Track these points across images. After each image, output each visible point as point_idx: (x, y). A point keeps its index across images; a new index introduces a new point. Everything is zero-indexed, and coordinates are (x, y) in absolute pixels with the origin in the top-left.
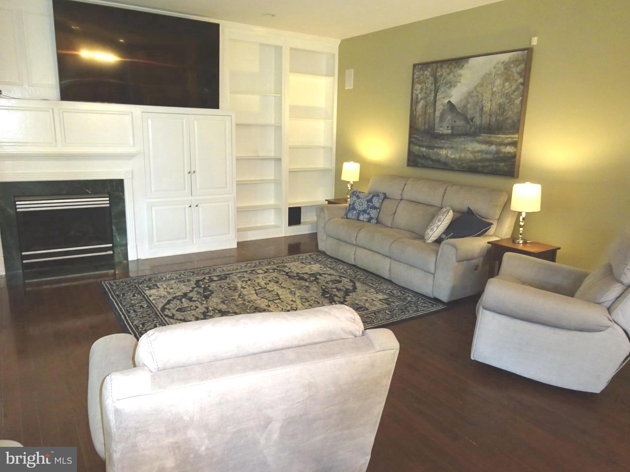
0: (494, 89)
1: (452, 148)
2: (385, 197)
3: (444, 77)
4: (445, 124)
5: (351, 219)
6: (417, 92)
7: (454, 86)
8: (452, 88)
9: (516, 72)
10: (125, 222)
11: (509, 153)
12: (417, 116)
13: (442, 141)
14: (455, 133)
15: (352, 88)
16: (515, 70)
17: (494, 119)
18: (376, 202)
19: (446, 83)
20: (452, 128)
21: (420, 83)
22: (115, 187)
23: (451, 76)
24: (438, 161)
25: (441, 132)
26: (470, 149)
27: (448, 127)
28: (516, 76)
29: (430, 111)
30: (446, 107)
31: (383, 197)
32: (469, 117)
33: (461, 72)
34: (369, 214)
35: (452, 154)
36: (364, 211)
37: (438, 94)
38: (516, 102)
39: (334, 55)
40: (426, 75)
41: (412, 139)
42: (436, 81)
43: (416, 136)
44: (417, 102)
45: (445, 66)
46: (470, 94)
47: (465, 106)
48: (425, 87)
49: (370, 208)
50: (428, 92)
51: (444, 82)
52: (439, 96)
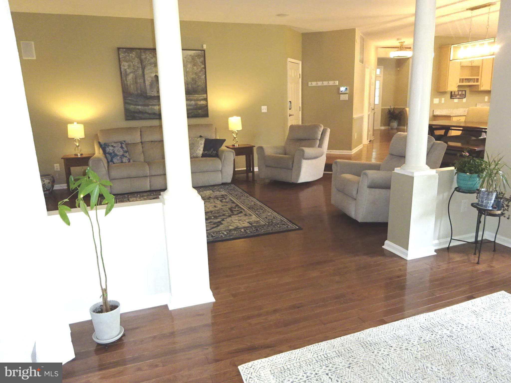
0: (188, 70)
3: (148, 59)
6: (126, 68)
9: (200, 62)
11: (203, 104)
13: (155, 101)
15: (35, 58)
16: (199, 61)
17: (190, 87)
19: (151, 64)
21: (127, 62)
25: (153, 95)
28: (200, 64)
29: (140, 81)
30: (154, 79)
31: (125, 144)
34: (126, 157)
37: (145, 70)
38: (202, 77)
40: (132, 57)
41: (126, 101)
42: (141, 61)
43: (130, 98)
44: (127, 75)
48: (132, 65)
49: (125, 152)
50: (136, 68)
51: (149, 62)
52: (147, 72)
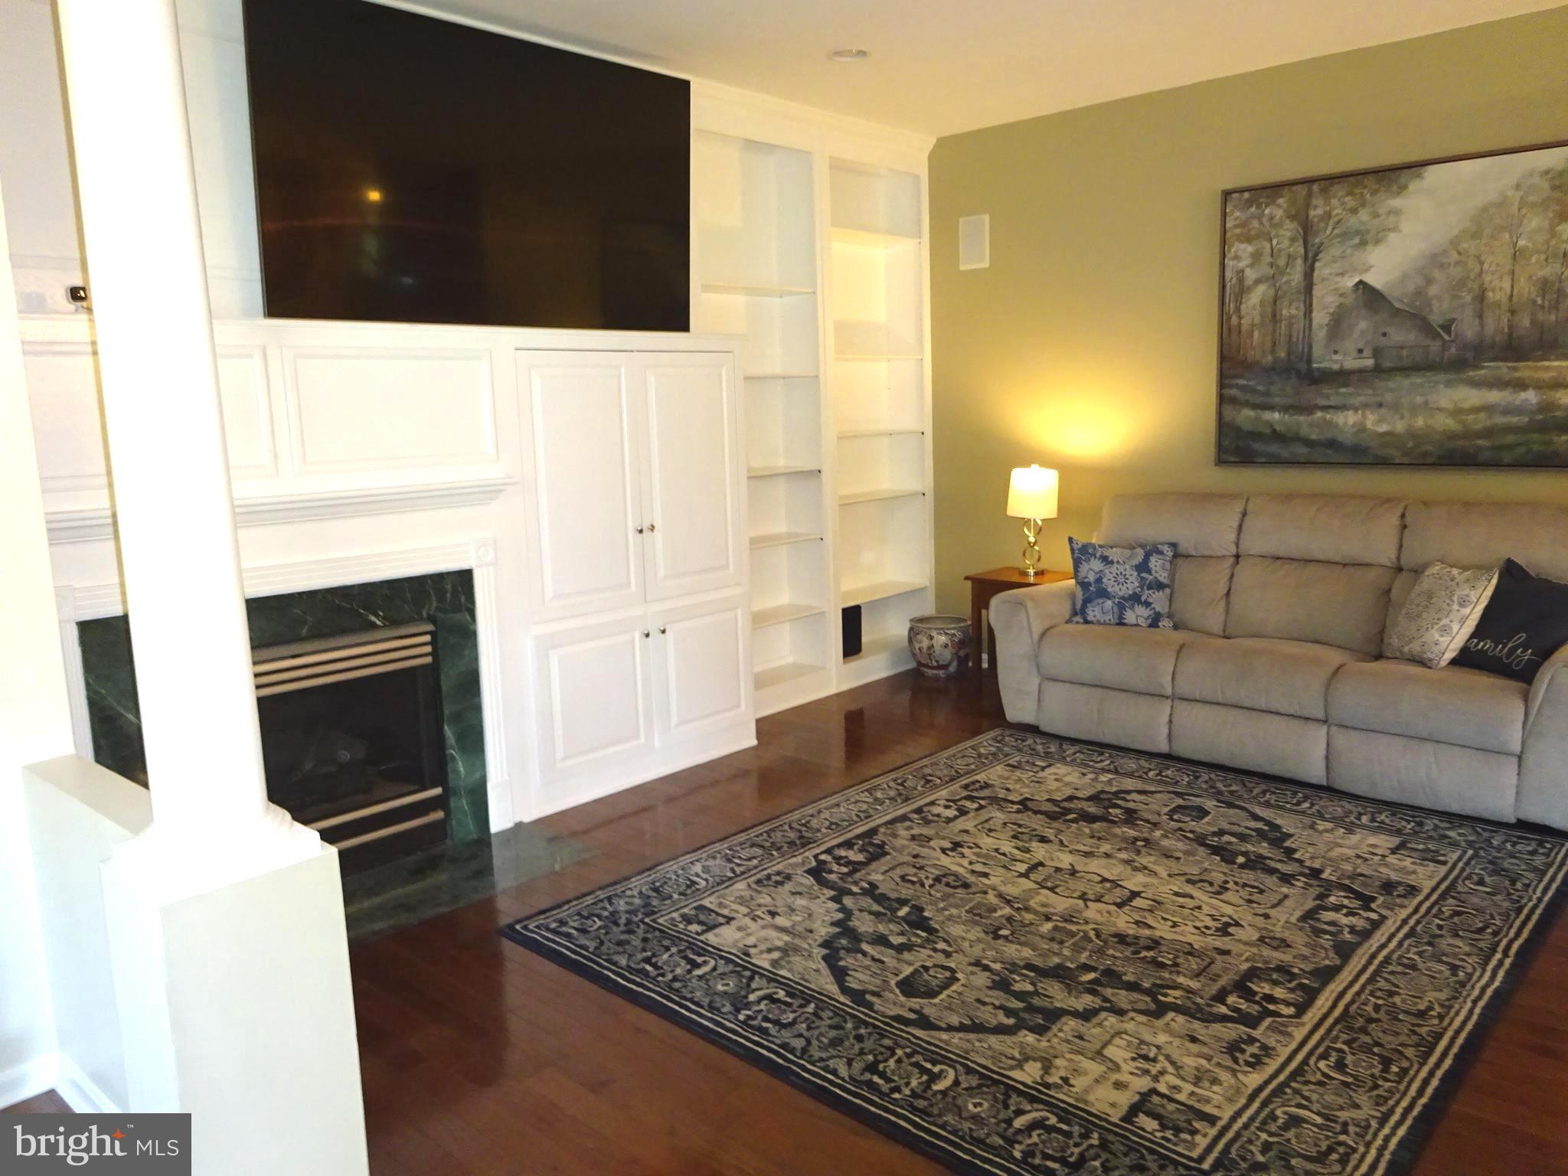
0: (1522, 243)
1: (1380, 405)
2: (1178, 555)
3: (1337, 219)
4: (1350, 345)
5: (1099, 623)
6: (1242, 265)
7: (1378, 241)
8: (1369, 248)
10: (478, 709)
12: (1245, 327)
13: (1343, 390)
14: (1387, 364)
15: (986, 264)
17: (1524, 322)
18: (1159, 567)
19: (1345, 236)
20: (1377, 353)
21: (1248, 240)
23: (1364, 215)
24: (1332, 444)
25: (1336, 367)
26: (1444, 403)
27: (1360, 351)
29: (1291, 310)
30: (1350, 299)
31: (1171, 554)
32: (1435, 319)
33: (1396, 202)
34: (1147, 604)
35: (1380, 421)
36: (1135, 599)
37: (1317, 264)
40: (1271, 218)
41: (1226, 392)
42: (1307, 230)
43: (1242, 382)
44: (1242, 291)
45: (1339, 190)
46: (1435, 260)
47: (1419, 293)
48: (1268, 250)
49: (1149, 588)
50: (1282, 262)
51: (1336, 231)
52: (1322, 270)
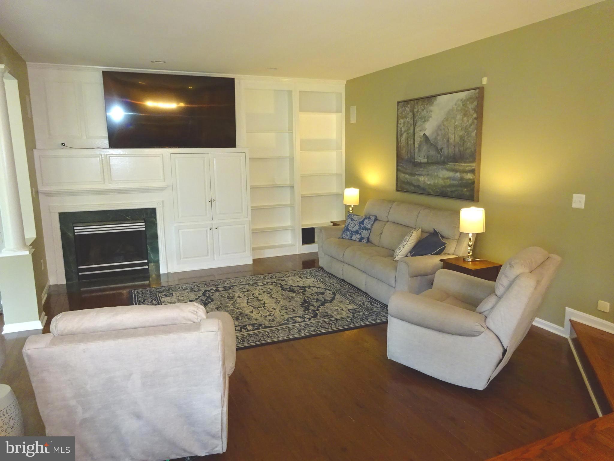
0: (456, 123)
1: (428, 175)
2: (376, 219)
3: (420, 112)
4: (423, 154)
5: (345, 239)
6: (401, 126)
7: (428, 121)
8: (426, 122)
9: (472, 109)
10: (157, 242)
11: (470, 179)
12: (402, 147)
13: (421, 169)
14: (430, 161)
15: (355, 122)
16: (471, 106)
17: (457, 150)
18: (367, 224)
19: (421, 118)
20: (428, 157)
21: (402, 118)
22: (149, 214)
23: (425, 112)
24: (418, 187)
25: (419, 161)
26: (441, 176)
27: (424, 157)
28: (472, 112)
29: (411, 142)
30: (422, 140)
31: (374, 219)
32: (439, 147)
33: (431, 108)
34: (360, 234)
35: (428, 180)
36: (357, 232)
37: (416, 127)
38: (472, 134)
39: (341, 94)
40: (407, 111)
41: (399, 167)
42: (414, 116)
43: (401, 164)
44: (401, 135)
45: (420, 103)
46: (439, 128)
47: (436, 138)
48: (406, 122)
49: (362, 229)
50: (409, 126)
52: (417, 129)
